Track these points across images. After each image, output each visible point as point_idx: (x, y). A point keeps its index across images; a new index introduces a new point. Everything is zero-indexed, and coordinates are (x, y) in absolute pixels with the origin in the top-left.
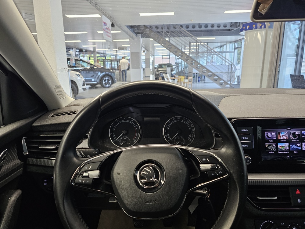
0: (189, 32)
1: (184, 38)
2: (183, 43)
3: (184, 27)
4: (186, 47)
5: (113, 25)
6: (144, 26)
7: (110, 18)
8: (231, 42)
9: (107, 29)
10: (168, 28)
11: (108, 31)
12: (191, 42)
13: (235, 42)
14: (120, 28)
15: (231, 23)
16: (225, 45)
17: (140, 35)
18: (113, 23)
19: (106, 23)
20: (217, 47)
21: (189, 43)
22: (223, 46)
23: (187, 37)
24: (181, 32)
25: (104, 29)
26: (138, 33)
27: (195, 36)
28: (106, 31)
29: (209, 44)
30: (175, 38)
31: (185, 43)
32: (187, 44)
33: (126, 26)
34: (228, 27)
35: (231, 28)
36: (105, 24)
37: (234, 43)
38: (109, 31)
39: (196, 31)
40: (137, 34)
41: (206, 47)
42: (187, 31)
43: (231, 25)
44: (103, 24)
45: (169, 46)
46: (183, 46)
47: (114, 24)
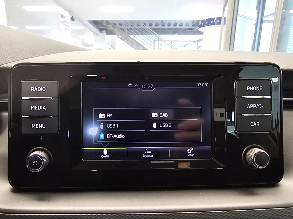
0: (153, 30)
1: (147, 35)
2: (149, 42)
3: (148, 24)
4: (151, 46)
5: (72, 19)
6: (107, 21)
7: (70, 11)
8: (194, 41)
9: (65, 22)
10: (132, 26)
11: (66, 23)
12: (156, 40)
13: (198, 41)
14: (82, 22)
15: (193, 21)
16: (188, 44)
17: (105, 31)
18: (72, 17)
19: (64, 15)
20: (181, 46)
21: (153, 41)
22: (187, 45)
23: (151, 34)
24: (145, 30)
25: (62, 22)
26: (103, 30)
27: (159, 34)
28: (64, 24)
29: (172, 42)
30: (139, 35)
31: (150, 41)
32: (152, 42)
33: (88, 21)
34: (190, 26)
35: (193, 27)
36: (62, 16)
37: (196, 42)
38: (67, 25)
39: (159, 29)
40: (101, 30)
41: (170, 45)
42: (151, 29)
43: (193, 24)
44: (60, 16)
45: (131, 42)
46: (149, 45)
47: (74, 17)
